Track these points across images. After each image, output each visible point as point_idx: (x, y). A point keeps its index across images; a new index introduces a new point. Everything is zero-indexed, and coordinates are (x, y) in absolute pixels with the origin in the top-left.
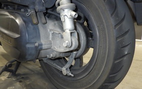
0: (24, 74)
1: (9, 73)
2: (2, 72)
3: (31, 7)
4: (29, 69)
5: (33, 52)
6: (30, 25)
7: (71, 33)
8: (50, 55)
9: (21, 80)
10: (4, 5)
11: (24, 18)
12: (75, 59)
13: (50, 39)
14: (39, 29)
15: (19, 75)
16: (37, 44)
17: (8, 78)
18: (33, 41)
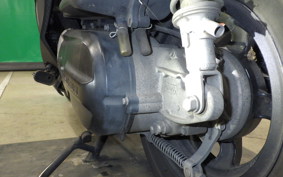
0: (114, 159)
1: (87, 153)
2: (73, 149)
3: (119, 18)
4: (125, 149)
5: (119, 117)
6: (115, 58)
7: (205, 77)
8: (155, 127)
9: (107, 170)
10: (85, 21)
11: (104, 43)
12: (220, 142)
13: (159, 91)
14: (133, 67)
15: (105, 159)
16: (125, 101)
17: (85, 161)
18: (117, 92)
